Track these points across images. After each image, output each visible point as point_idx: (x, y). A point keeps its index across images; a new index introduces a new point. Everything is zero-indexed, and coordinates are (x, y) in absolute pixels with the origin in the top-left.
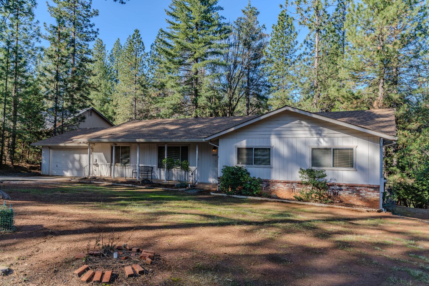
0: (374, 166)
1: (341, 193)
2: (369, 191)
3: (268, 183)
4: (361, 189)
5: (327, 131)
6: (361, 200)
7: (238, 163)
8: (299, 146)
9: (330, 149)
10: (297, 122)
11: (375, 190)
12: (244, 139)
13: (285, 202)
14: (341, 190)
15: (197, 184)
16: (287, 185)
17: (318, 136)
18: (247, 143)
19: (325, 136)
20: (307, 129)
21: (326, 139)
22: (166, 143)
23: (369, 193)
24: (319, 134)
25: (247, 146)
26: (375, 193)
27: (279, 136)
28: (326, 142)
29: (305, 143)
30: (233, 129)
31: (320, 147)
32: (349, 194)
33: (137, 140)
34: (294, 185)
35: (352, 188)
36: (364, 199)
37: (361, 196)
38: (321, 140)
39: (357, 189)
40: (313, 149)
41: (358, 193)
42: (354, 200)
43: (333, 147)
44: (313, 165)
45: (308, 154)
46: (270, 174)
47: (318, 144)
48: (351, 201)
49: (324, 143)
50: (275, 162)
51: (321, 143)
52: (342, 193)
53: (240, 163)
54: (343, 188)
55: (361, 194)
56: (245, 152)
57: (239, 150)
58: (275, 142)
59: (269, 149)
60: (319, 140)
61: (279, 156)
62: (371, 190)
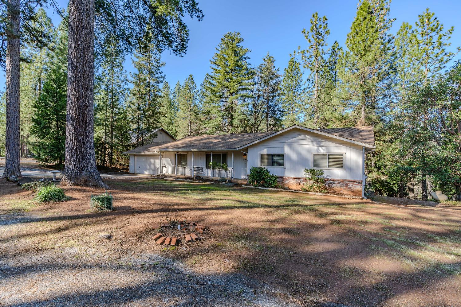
0: (358, 167)
1: (334, 185)
2: (355, 185)
3: (282, 179)
4: (349, 183)
5: (324, 142)
6: (349, 191)
7: (261, 165)
8: (304, 153)
9: (327, 155)
10: (303, 136)
11: (359, 184)
12: (266, 148)
13: (294, 192)
14: (335, 183)
15: (233, 179)
16: (296, 180)
17: (318, 146)
18: (268, 151)
19: (323, 146)
20: (310, 141)
21: (324, 148)
22: (211, 151)
23: (355, 186)
24: (319, 144)
25: (267, 153)
26: (359, 186)
27: (290, 146)
28: (324, 150)
29: (309, 151)
30: (257, 141)
31: (319, 153)
32: (340, 186)
33: (192, 150)
34: (301, 180)
35: (342, 182)
36: (350, 190)
37: (349, 188)
38: (320, 148)
39: (346, 183)
40: (314, 155)
41: (346, 185)
42: (344, 190)
44: (314, 167)
45: (311, 158)
46: (283, 173)
47: (318, 151)
48: (341, 191)
49: (322, 151)
50: (287, 164)
51: (320, 151)
52: (335, 186)
53: (263, 165)
54: (336, 182)
55: (349, 187)
56: (266, 157)
57: (262, 156)
58: (287, 150)
59: (283, 155)
60: (318, 149)
61: (290, 159)
62: (356, 183)
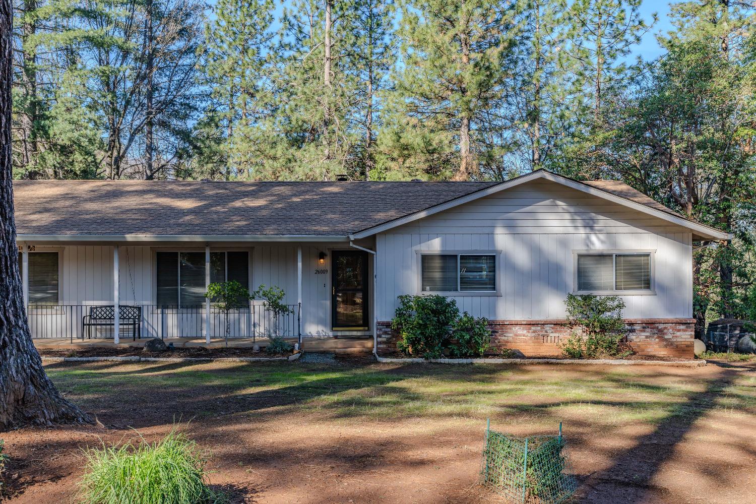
1: (632, 336)
2: (679, 331)
3: (496, 327)
4: (665, 328)
5: (603, 222)
6: (666, 346)
7: (423, 289)
8: (550, 247)
9: (610, 256)
10: (547, 202)
11: (687, 327)
12: (437, 236)
14: (633, 331)
16: (533, 328)
17: (588, 230)
18: (443, 244)
19: (600, 231)
20: (567, 216)
21: (602, 236)
22: (207, 244)
23: (678, 334)
24: (590, 226)
25: (442, 251)
26: (687, 333)
27: (512, 228)
28: (602, 242)
29: (564, 243)
31: (591, 252)
32: (647, 337)
33: (130, 237)
34: (547, 327)
35: (650, 325)
36: (669, 344)
37: (666, 340)
38: (593, 238)
39: (660, 327)
40: (580, 256)
41: (660, 333)
42: (655, 347)
43: (615, 252)
44: (579, 289)
45: (571, 265)
46: (493, 309)
47: (588, 246)
48: (649, 350)
49: (598, 245)
50: (504, 281)
51: (593, 244)
52: (634, 337)
53: (428, 288)
54: (637, 327)
55: (666, 337)
58: (503, 240)
59: (494, 256)
60: (588, 238)
61: (513, 268)
62: (682, 327)
